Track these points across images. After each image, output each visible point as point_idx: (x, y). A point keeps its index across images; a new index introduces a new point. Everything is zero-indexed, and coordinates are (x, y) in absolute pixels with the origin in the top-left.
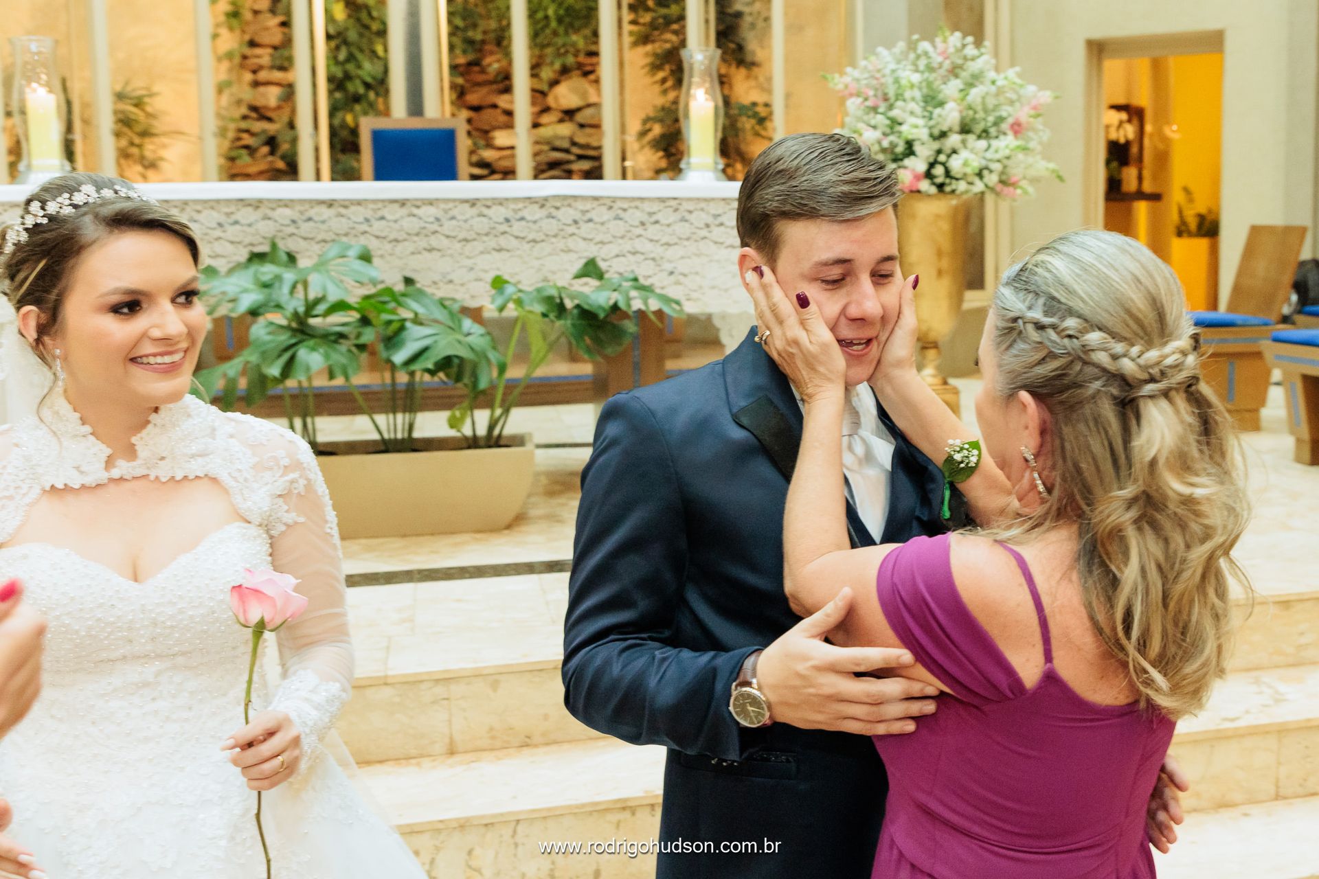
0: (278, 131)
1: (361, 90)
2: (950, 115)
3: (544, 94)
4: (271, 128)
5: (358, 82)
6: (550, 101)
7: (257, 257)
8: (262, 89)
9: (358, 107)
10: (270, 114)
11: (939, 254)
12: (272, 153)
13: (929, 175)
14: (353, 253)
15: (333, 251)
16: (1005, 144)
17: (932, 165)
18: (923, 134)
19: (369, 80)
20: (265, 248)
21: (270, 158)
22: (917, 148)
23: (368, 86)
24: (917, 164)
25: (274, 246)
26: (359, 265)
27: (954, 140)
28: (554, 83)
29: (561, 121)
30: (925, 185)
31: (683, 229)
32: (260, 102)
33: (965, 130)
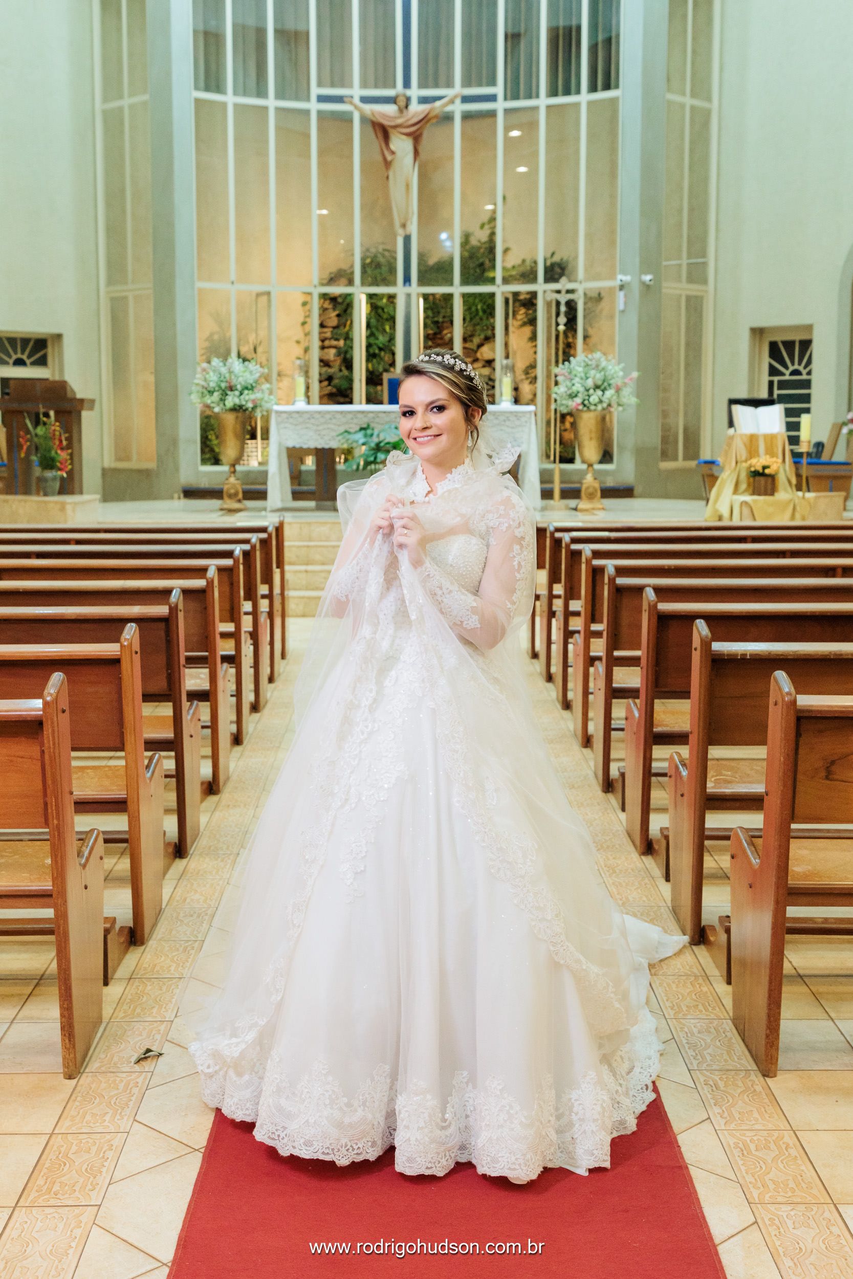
0: (334, 373)
1: (377, 351)
2: (590, 383)
3: (476, 352)
4: (331, 371)
5: (375, 347)
6: (479, 355)
7: (362, 429)
8: (326, 350)
9: (375, 361)
10: (331, 364)
11: (591, 432)
12: (329, 385)
13: (583, 403)
14: (393, 426)
15: (387, 427)
16: (609, 393)
17: (584, 400)
18: (581, 389)
19: (381, 345)
20: (365, 426)
21: (329, 388)
22: (580, 395)
23: (381, 349)
24: (578, 400)
25: (368, 425)
26: (395, 431)
27: (591, 391)
28: (480, 346)
29: (484, 366)
30: (581, 407)
31: (496, 422)
32: (325, 358)
33: (597, 387)
